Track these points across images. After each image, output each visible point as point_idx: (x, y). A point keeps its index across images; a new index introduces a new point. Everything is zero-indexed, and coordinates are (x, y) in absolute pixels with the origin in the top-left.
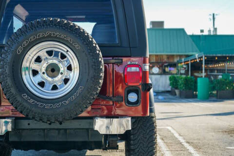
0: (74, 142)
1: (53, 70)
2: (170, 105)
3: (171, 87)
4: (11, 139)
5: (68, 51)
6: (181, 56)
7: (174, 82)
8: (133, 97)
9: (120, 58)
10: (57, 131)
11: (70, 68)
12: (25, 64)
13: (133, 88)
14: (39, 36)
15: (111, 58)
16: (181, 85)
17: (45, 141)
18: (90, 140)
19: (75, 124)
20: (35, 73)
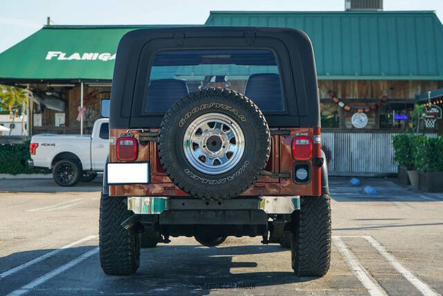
0: (234, 226)
1: (214, 143)
2: (388, 205)
3: (397, 163)
4: (162, 222)
5: (232, 123)
6: (425, 84)
7: (405, 151)
8: (302, 174)
9: (287, 129)
10: (214, 213)
11: (233, 141)
12: (187, 137)
13: (303, 163)
14: (202, 107)
15: (277, 129)
16: (419, 158)
17: (201, 225)
18: (252, 223)
19: (237, 205)
20: (195, 146)
